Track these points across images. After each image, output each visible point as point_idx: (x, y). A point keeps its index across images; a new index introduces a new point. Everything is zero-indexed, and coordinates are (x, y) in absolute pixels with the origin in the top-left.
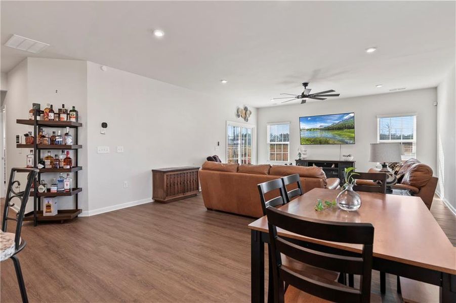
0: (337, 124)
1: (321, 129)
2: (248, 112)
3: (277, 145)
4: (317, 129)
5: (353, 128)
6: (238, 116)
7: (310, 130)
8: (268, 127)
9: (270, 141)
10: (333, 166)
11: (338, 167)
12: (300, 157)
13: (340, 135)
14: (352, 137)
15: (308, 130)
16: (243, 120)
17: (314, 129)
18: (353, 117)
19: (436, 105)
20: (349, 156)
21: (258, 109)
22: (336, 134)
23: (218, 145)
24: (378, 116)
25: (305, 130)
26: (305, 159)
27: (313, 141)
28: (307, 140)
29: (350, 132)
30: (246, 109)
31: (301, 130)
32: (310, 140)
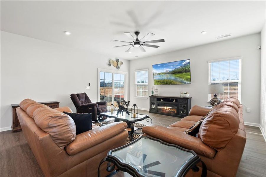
0: (178, 69)
1: (167, 73)
2: (119, 63)
3: (141, 85)
4: (164, 73)
5: (190, 71)
6: (110, 65)
7: (160, 74)
8: (136, 73)
9: (137, 83)
10: (174, 101)
11: (177, 102)
12: (153, 94)
13: (180, 77)
14: (189, 79)
15: (158, 74)
16: (115, 68)
17: (162, 73)
18: (189, 63)
19: (260, 49)
20: (186, 93)
21: (129, 61)
22: (178, 77)
23: (90, 85)
24: (208, 61)
25: (156, 74)
26: (157, 96)
27: (162, 82)
28: (158, 82)
29: (187, 75)
30: (118, 61)
31: (154, 74)
32: (160, 82)
